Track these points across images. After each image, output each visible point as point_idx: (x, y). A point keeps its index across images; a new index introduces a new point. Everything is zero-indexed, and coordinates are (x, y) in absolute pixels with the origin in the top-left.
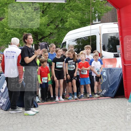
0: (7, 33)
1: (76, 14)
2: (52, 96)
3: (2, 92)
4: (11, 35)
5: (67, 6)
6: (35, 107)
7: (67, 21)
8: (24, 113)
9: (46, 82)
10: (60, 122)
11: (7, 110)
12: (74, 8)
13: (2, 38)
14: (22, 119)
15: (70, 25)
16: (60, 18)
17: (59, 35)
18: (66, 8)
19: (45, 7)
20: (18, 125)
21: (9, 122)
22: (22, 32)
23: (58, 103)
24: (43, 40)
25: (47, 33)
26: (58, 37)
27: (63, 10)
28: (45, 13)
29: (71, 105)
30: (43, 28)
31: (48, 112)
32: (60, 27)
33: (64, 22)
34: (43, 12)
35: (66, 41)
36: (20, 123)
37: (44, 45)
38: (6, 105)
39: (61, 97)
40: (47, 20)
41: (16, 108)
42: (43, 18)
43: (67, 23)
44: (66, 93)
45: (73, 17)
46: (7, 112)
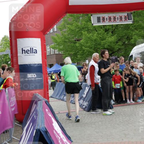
0: (84, 51)
1: (140, 32)
2: (124, 99)
3: (84, 97)
4: (87, 52)
5: (132, 26)
6: (111, 108)
7: (132, 38)
8: (103, 113)
9: (119, 87)
10: (133, 121)
11: (89, 111)
12: (138, 28)
13: (80, 55)
14: (102, 118)
15: (134, 41)
16: (126, 36)
17: (126, 50)
18: (131, 28)
19: (114, 28)
20: (99, 123)
21: (91, 120)
22: (96, 49)
23: (129, 105)
24: (112, 55)
25: (116, 49)
26: (125, 52)
27: (129, 30)
28: (114, 33)
29: (141, 106)
30: (112, 45)
31: (122, 112)
32: (126, 44)
33: (130, 40)
34: (112, 32)
35: (133, 54)
36: (100, 121)
37: (114, 58)
38: (88, 107)
39: (131, 100)
40: (116, 38)
41: (96, 110)
42: (113, 37)
43: (132, 40)
44: (135, 97)
45: (137, 34)
46: (89, 112)
